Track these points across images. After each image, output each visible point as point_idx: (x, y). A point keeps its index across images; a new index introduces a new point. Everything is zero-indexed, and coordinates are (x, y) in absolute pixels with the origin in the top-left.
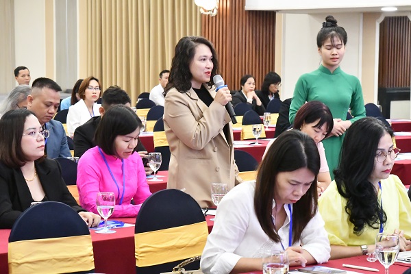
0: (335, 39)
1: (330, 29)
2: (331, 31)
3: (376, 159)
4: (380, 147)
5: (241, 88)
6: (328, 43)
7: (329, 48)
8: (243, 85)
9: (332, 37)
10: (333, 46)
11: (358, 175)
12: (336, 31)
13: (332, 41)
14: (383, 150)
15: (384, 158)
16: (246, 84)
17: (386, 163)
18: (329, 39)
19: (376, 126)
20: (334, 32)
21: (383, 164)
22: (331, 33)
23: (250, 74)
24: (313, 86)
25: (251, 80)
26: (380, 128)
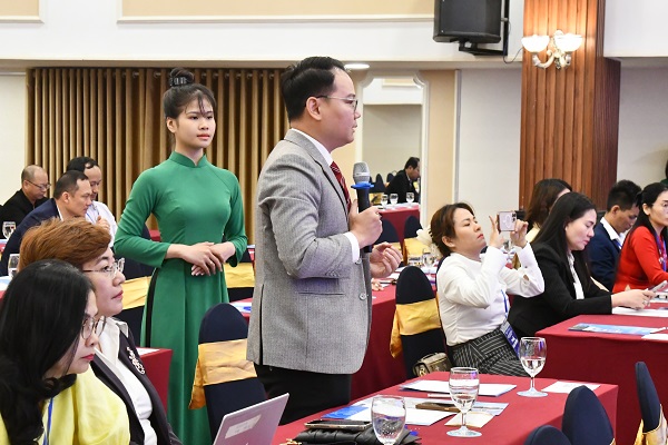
0: (204, 102)
2: (194, 89)
6: (193, 108)
12: (200, 89)
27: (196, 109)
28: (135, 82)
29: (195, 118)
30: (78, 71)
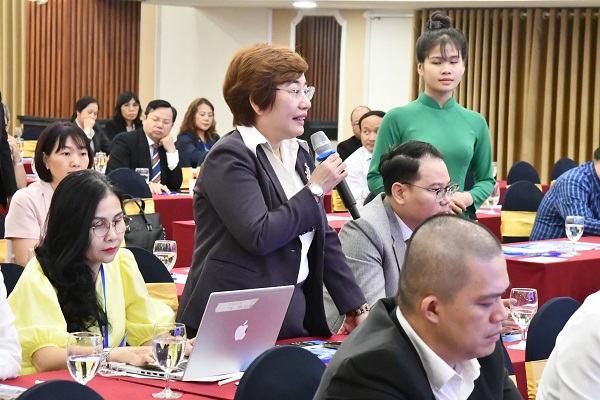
0: (448, 47)
1: (440, 31)
2: (441, 34)
3: (92, 231)
4: (99, 214)
5: (75, 116)
6: (436, 53)
7: (437, 61)
8: (80, 111)
9: (443, 43)
10: (442, 60)
11: (65, 254)
12: (448, 33)
13: (443, 50)
14: (104, 221)
15: (105, 231)
16: (85, 111)
17: (109, 238)
18: (438, 47)
19: (96, 182)
20: (445, 36)
21: (105, 240)
22: (441, 37)
23: (95, 96)
24: (411, 129)
25: (93, 107)
26: (101, 186)
27: (439, 55)
28: (523, 23)
29: (436, 63)
30: (465, 12)
